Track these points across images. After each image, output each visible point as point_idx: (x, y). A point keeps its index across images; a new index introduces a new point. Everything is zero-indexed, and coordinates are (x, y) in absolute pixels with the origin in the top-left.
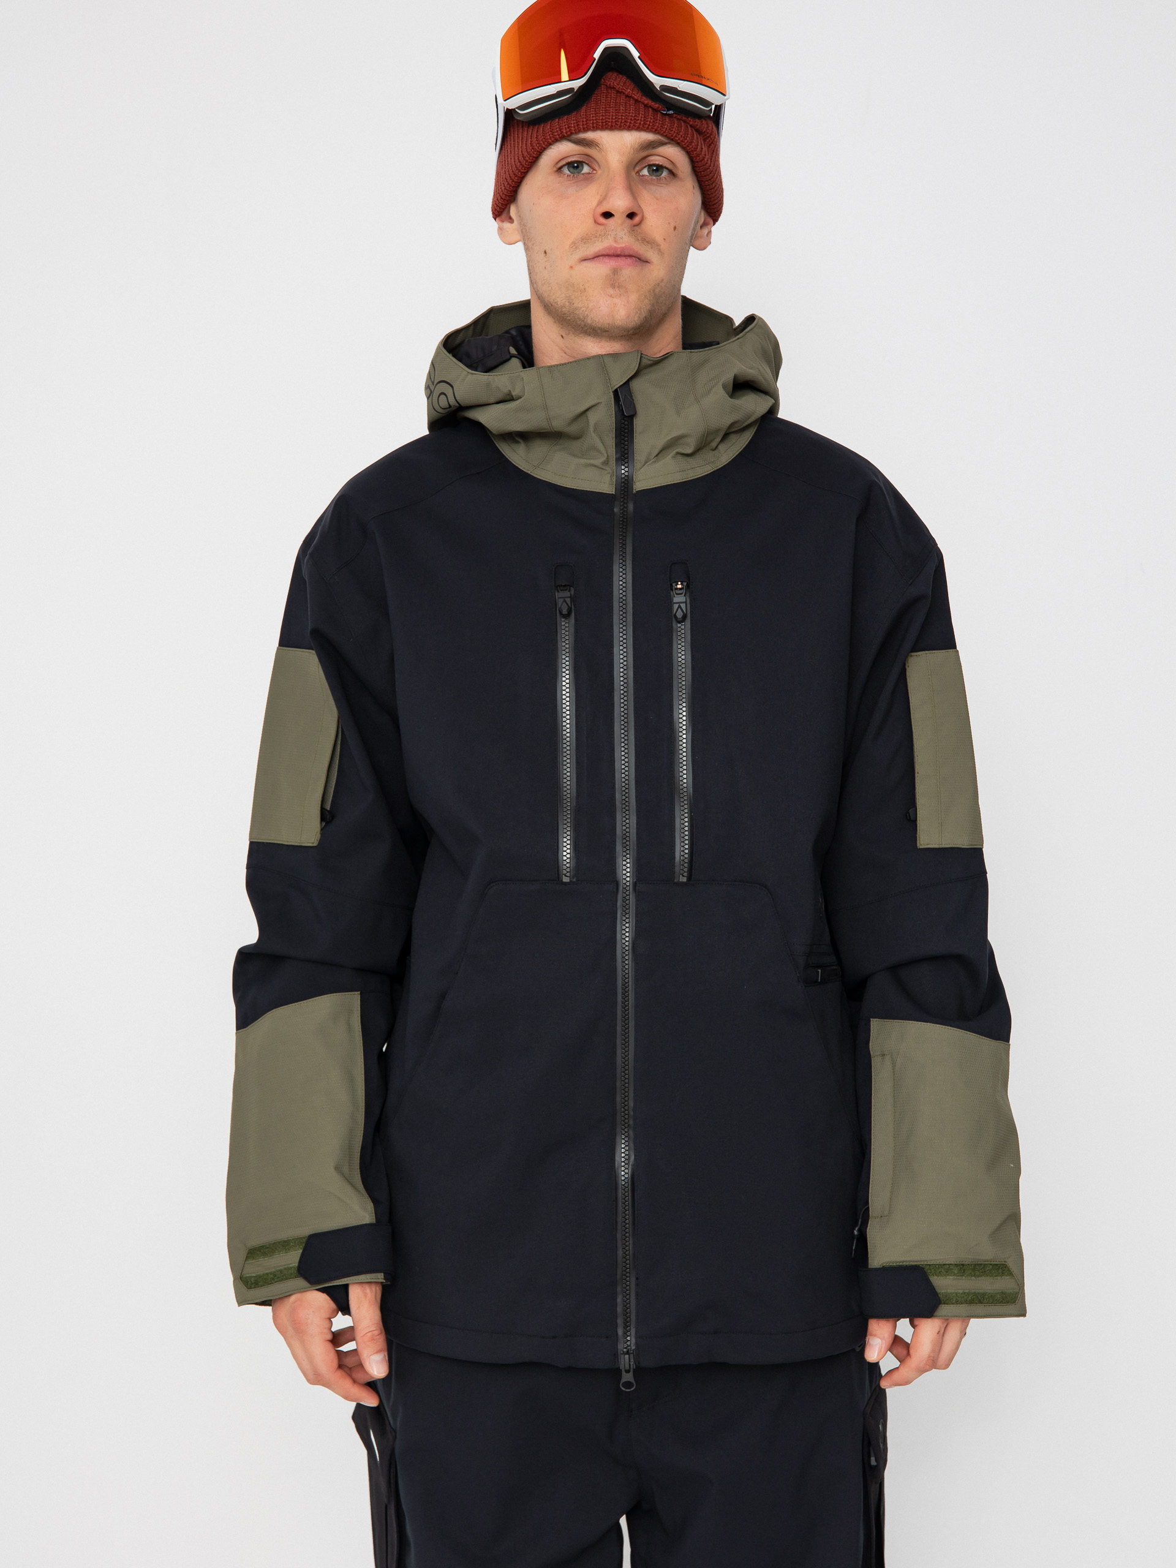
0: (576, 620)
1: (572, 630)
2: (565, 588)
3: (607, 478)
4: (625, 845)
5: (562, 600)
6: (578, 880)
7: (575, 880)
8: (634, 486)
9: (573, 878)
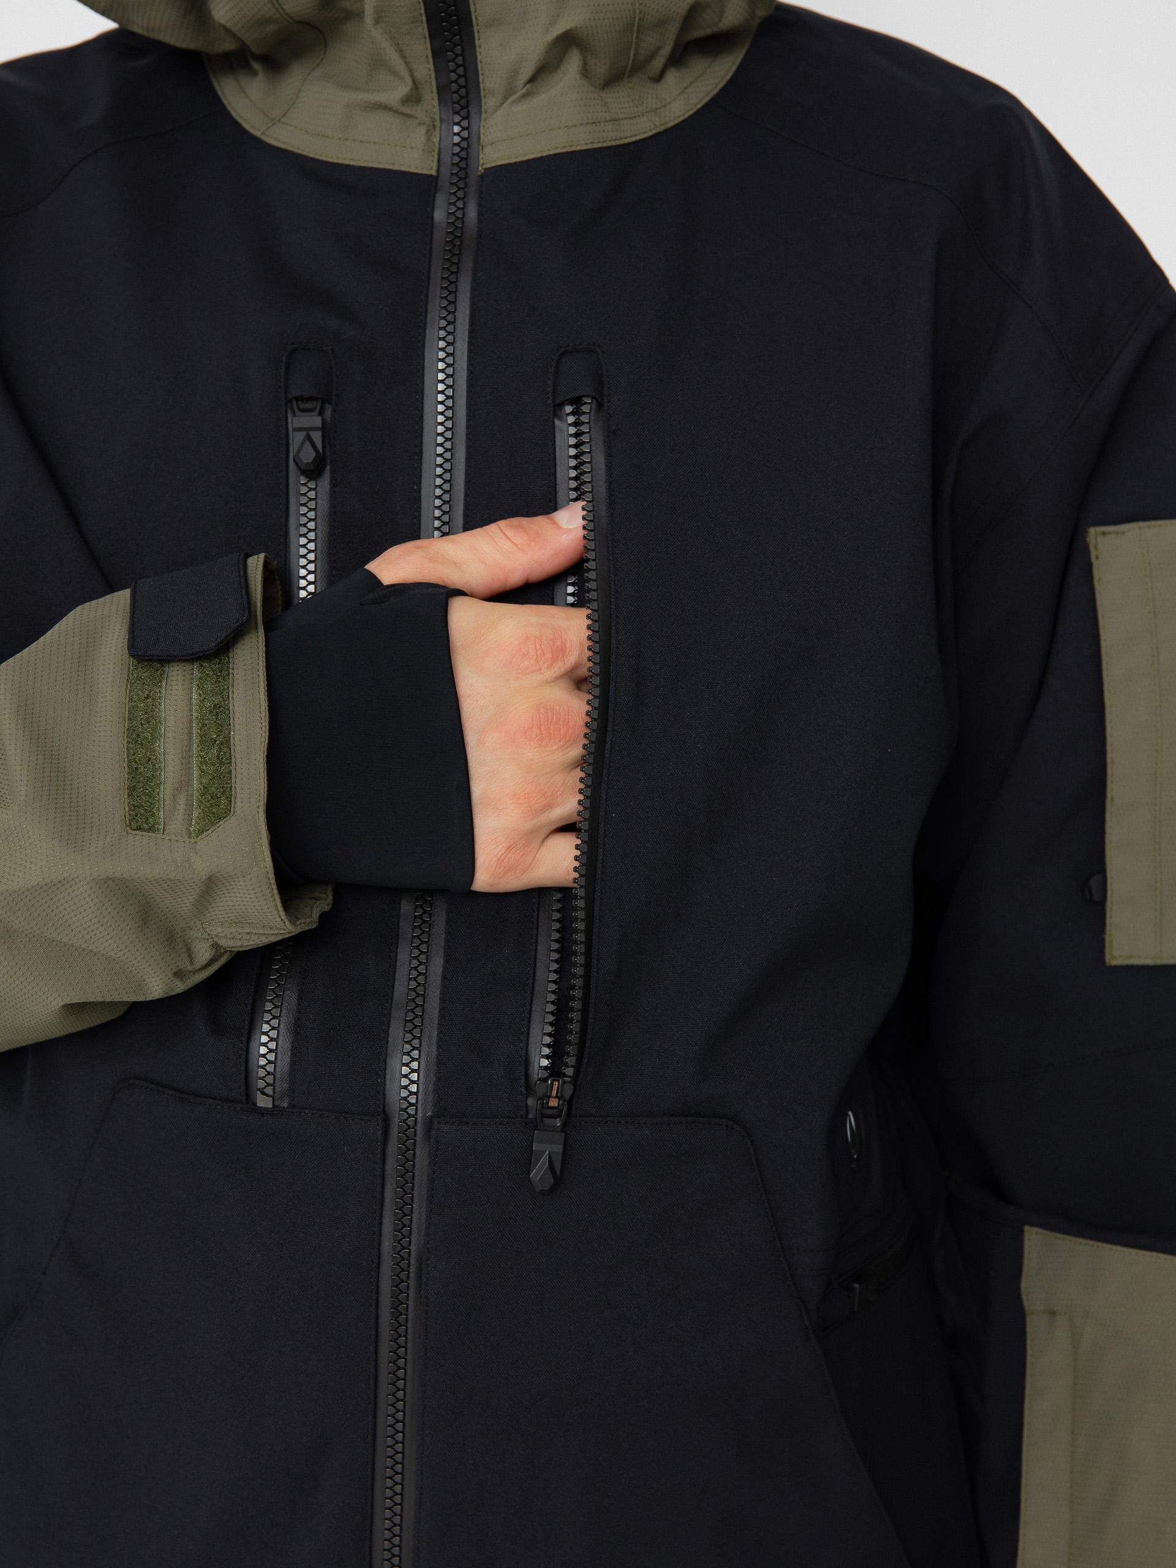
0: (334, 484)
1: (323, 504)
2: (309, 405)
3: (418, 136)
4: (410, 1026)
5: (303, 434)
6: (292, 1106)
7: (285, 1104)
8: (481, 155)
9: (282, 1098)
